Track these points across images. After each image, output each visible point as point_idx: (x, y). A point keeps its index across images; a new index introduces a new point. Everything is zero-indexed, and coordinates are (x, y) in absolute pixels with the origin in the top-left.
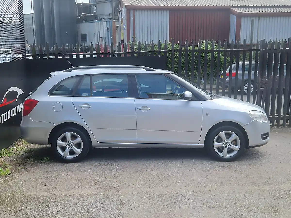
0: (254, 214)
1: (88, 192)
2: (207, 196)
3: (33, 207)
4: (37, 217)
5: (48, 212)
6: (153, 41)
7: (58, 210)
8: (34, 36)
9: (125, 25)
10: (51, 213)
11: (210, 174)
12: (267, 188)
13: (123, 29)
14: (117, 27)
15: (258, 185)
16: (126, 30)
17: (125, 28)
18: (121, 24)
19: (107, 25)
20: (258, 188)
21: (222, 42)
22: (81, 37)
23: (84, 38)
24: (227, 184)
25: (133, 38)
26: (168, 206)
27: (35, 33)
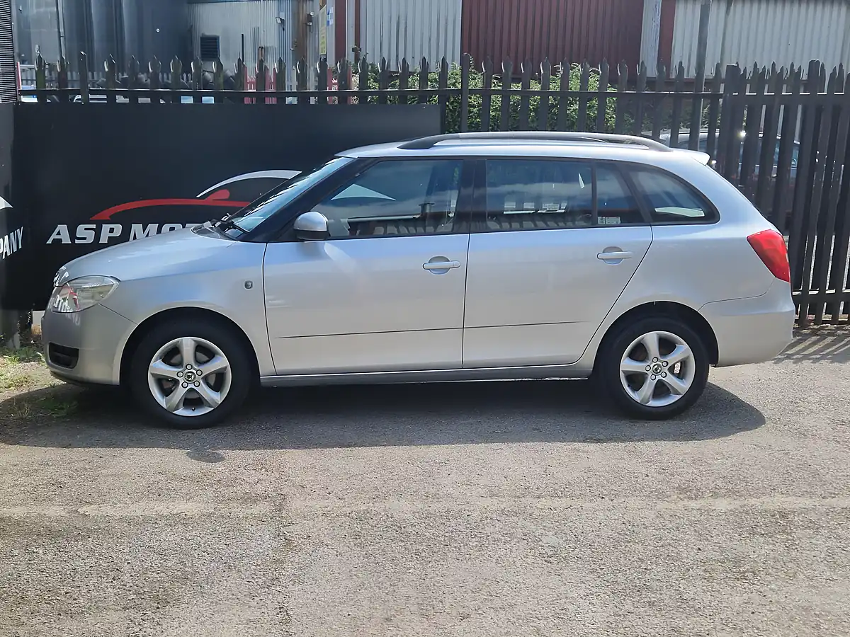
0: (677, 582)
1: (190, 508)
2: (545, 526)
3: (16, 552)
4: (25, 581)
5: (60, 569)
6: (404, 60)
7: (92, 562)
8: (60, 37)
9: (332, 10)
10: (68, 572)
11: (559, 462)
12: (722, 505)
13: (325, 23)
14: (309, 18)
15: (696, 497)
16: (334, 26)
17: (332, 22)
18: (321, 7)
19: (279, 10)
20: (693, 504)
21: (613, 71)
22: (202, 46)
23: (210, 47)
24: (605, 492)
25: (353, 50)
26: (423, 554)
27: (62, 30)
